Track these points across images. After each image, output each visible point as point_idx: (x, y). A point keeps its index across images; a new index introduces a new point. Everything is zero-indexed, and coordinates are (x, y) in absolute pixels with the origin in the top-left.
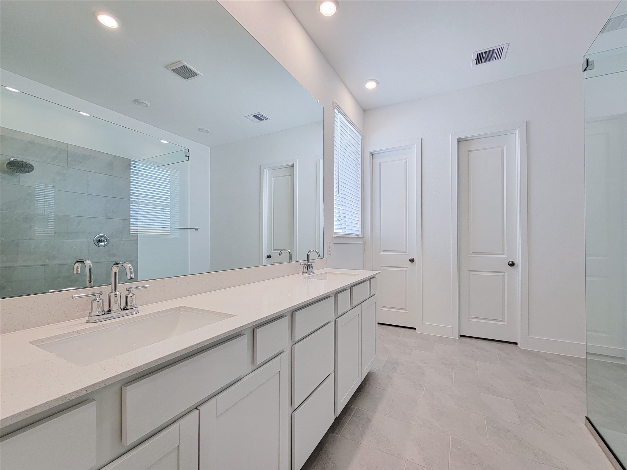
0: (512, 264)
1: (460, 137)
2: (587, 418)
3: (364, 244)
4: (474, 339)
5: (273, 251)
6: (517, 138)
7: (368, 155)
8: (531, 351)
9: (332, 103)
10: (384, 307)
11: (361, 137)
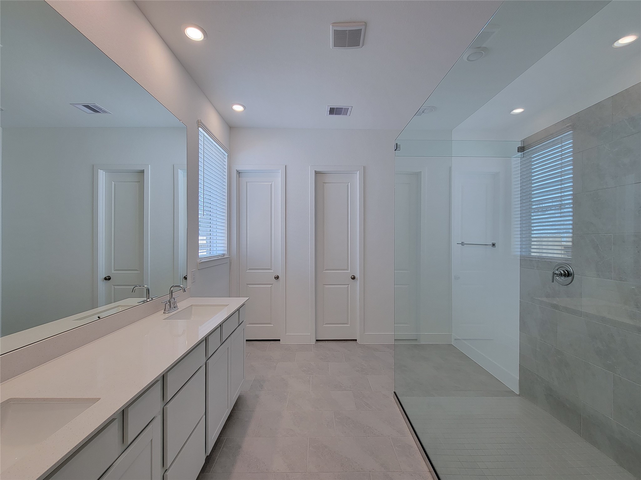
0: (354, 278)
1: (318, 170)
2: (395, 392)
3: (230, 263)
4: (327, 341)
5: (113, 272)
6: (357, 177)
7: (234, 174)
8: (366, 345)
9: (197, 121)
10: (250, 324)
11: (226, 154)
